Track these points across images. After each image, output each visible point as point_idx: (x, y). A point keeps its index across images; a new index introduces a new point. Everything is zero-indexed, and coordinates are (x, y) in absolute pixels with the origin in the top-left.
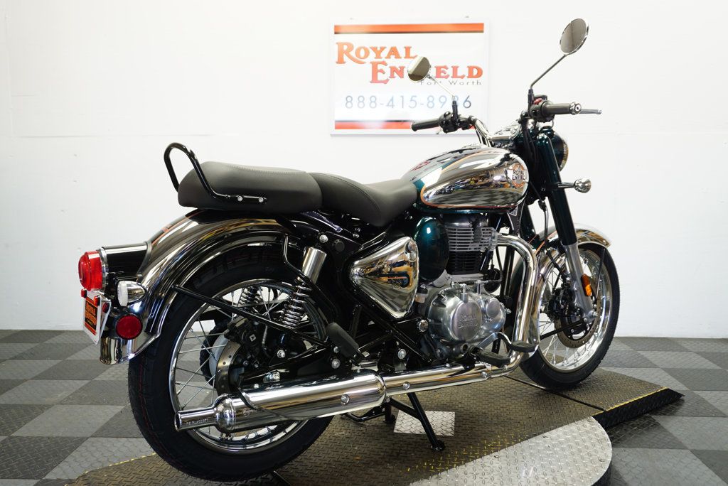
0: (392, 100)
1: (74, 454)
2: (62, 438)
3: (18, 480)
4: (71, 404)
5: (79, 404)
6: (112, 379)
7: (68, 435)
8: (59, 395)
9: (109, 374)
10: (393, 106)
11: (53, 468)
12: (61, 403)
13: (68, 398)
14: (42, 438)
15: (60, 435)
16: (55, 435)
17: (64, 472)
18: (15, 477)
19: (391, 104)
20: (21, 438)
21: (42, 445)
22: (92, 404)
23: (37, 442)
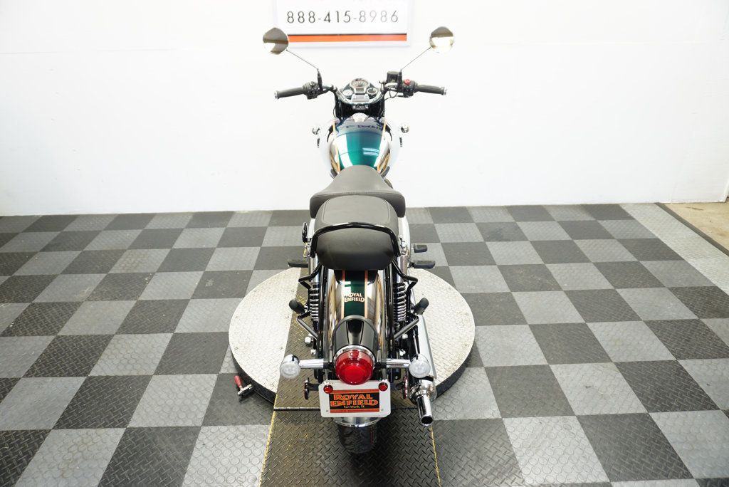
0: (329, 15)
1: (106, 351)
2: (95, 336)
3: (71, 378)
4: (96, 300)
5: (102, 300)
6: (123, 271)
7: (99, 333)
8: (86, 291)
9: (120, 266)
10: (329, 21)
11: (93, 365)
12: (88, 299)
13: (92, 294)
14: (81, 336)
15: (93, 333)
16: (90, 333)
17: (102, 369)
18: (69, 375)
19: (327, 19)
20: (65, 337)
21: (82, 344)
22: (111, 300)
23: (77, 341)
